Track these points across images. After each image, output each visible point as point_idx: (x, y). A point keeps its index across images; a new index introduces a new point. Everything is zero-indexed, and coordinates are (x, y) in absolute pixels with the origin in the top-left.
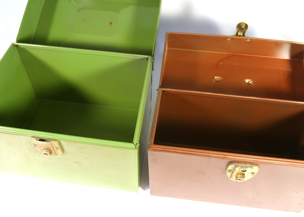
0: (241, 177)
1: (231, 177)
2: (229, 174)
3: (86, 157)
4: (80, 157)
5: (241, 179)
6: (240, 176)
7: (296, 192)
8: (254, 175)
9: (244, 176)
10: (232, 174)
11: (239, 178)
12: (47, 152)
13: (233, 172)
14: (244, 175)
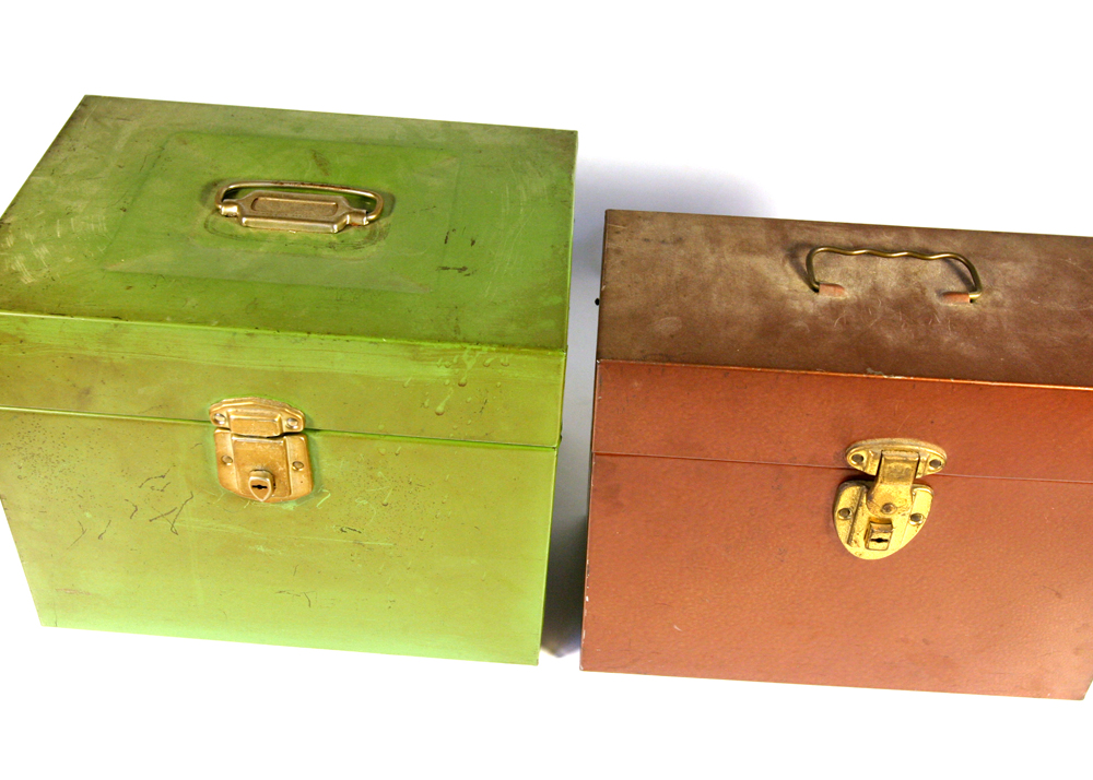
0: (881, 530)
1: (849, 542)
2: (842, 527)
3: (385, 502)
4: (365, 502)
5: (881, 536)
6: (879, 526)
7: (1057, 594)
8: (921, 527)
9: (892, 527)
10: (852, 526)
11: (877, 533)
12: (265, 477)
13: (855, 514)
14: (891, 523)
